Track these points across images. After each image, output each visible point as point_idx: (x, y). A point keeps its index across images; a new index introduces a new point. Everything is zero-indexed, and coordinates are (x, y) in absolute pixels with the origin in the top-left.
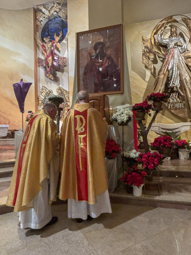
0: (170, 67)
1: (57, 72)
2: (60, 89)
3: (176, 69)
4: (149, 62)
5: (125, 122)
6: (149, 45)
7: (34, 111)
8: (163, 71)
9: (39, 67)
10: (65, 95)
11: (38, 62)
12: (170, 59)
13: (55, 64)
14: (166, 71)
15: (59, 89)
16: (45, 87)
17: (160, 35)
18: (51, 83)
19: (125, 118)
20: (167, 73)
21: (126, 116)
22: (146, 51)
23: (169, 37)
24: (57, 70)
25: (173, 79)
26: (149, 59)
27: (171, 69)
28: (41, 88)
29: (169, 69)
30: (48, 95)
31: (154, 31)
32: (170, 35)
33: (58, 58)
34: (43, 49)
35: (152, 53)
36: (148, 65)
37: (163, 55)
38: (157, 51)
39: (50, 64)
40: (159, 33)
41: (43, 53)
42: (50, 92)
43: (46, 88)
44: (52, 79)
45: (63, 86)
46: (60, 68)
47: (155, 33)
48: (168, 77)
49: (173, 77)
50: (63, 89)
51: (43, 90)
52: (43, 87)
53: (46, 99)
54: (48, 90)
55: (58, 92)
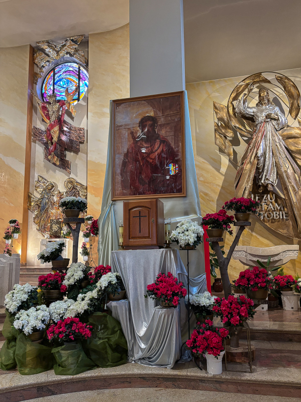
0: (260, 152)
1: (67, 153)
2: (71, 182)
3: (269, 155)
4: (225, 143)
5: (192, 244)
6: (224, 115)
7: (20, 220)
8: (249, 157)
9: (35, 143)
10: (80, 192)
11: (34, 134)
12: (259, 139)
13: (64, 138)
14: (254, 158)
15: (68, 182)
16: (43, 178)
17: (242, 102)
18: (55, 172)
19: (192, 239)
20: (256, 162)
21: (193, 235)
22: (220, 124)
23: (257, 104)
24: (66, 149)
25: (265, 171)
26: (226, 138)
27: (261, 156)
28: (36, 179)
29: (259, 155)
30: (48, 191)
31: (233, 95)
32: (259, 102)
33: (70, 129)
34: (44, 113)
35: (230, 129)
36: (223, 147)
37: (249, 132)
38: (237, 125)
39: (55, 139)
40: (240, 98)
41: (43, 120)
42: (53, 187)
43: (45, 180)
44: (58, 163)
45: (77, 176)
46: (72, 146)
47: (235, 99)
48: (258, 168)
49: (266, 168)
50: (77, 182)
51: (40, 182)
52: (40, 177)
53: (44, 199)
54: (48, 183)
55: (67, 187)
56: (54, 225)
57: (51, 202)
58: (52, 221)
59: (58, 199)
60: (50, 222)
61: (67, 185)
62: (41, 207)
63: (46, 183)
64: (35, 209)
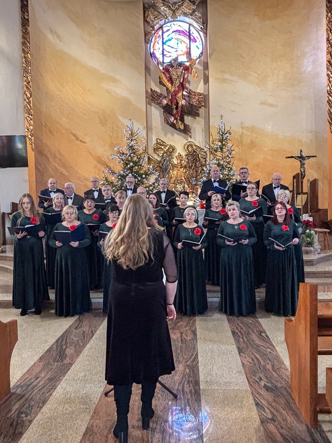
10: (200, 155)
13: (183, 102)
15: (189, 145)
16: (162, 141)
18: (173, 135)
28: (154, 142)
30: (169, 153)
33: (189, 93)
34: (166, 76)
42: (173, 149)
43: (165, 143)
44: (183, 127)
46: (192, 111)
50: (196, 146)
51: (160, 144)
52: (158, 140)
53: (166, 161)
54: (168, 146)
55: (188, 150)
56: (178, 186)
57: (172, 164)
58: (176, 182)
59: (179, 162)
60: (174, 183)
61: (187, 148)
62: (163, 169)
63: (166, 146)
64: (156, 171)
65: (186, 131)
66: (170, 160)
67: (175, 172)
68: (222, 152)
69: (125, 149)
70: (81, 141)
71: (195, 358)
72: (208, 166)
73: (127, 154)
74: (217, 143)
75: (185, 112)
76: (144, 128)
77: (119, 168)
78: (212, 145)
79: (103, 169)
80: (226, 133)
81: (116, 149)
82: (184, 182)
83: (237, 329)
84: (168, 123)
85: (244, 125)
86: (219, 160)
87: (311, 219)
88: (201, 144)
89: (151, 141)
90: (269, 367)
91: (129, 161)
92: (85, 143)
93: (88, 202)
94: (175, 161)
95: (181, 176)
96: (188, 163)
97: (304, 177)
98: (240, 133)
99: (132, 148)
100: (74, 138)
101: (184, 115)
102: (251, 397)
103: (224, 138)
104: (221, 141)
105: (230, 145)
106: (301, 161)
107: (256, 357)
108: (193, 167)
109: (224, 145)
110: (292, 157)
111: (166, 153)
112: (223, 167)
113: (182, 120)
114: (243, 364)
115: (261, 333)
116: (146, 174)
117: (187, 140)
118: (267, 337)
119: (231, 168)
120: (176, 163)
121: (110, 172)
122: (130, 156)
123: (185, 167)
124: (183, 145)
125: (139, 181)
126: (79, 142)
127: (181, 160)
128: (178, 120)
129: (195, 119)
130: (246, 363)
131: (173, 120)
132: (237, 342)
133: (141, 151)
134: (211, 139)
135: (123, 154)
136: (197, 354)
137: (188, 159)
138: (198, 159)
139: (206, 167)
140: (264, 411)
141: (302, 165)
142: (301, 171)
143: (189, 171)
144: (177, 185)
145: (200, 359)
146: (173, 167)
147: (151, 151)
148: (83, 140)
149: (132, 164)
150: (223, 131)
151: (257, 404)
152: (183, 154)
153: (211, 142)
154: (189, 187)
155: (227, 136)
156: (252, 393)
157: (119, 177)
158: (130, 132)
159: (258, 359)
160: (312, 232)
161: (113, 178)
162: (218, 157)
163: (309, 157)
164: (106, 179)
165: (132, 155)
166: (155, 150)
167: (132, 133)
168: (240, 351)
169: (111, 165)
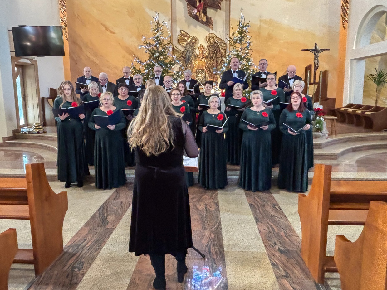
10: (220, 46)
15: (210, 37)
18: (196, 27)
28: (178, 33)
30: (191, 44)
44: (205, 20)
46: (214, 4)
50: (217, 37)
51: (183, 36)
52: (182, 31)
53: (189, 52)
54: (191, 38)
55: (209, 41)
56: (200, 75)
57: (194, 55)
58: (198, 71)
59: (201, 52)
60: (196, 72)
61: (209, 39)
62: (186, 59)
63: (189, 37)
64: (180, 61)
65: (208, 23)
66: (192, 51)
67: (197, 62)
68: (241, 44)
69: (151, 40)
70: (111, 32)
71: (218, 226)
72: (227, 57)
73: (153, 45)
74: (236, 35)
75: (208, 5)
76: (169, 20)
77: (146, 57)
78: (232, 37)
79: (131, 58)
80: (246, 26)
81: (143, 39)
82: (206, 72)
83: (255, 203)
84: (191, 15)
85: (262, 19)
86: (238, 51)
87: (321, 107)
88: (222, 36)
89: (176, 32)
90: (282, 234)
91: (155, 51)
92: (114, 33)
93: (122, 89)
94: (197, 52)
95: (203, 66)
96: (209, 53)
97: (317, 68)
98: (259, 25)
99: (157, 38)
100: (104, 29)
101: (206, 8)
102: (268, 258)
103: (244, 31)
104: (241, 33)
105: (249, 36)
106: (315, 54)
107: (271, 226)
108: (214, 58)
109: (243, 37)
110: (307, 50)
111: (189, 44)
112: (241, 58)
113: (205, 13)
114: (260, 232)
115: (275, 205)
116: (171, 64)
117: (209, 32)
118: (280, 209)
119: (249, 59)
120: (198, 53)
121: (138, 61)
122: (156, 46)
123: (207, 57)
124: (205, 37)
125: (164, 70)
126: (108, 33)
127: (203, 51)
128: (201, 13)
129: (217, 11)
130: (262, 230)
131: (196, 12)
132: (255, 213)
133: (166, 42)
134: (231, 31)
135: (150, 44)
136: (220, 222)
137: (209, 49)
138: (218, 50)
139: (226, 58)
140: (279, 269)
141: (316, 57)
142: (315, 63)
143: (210, 61)
144: (198, 74)
145: (223, 226)
146: (195, 57)
147: (175, 42)
148: (113, 30)
149: (157, 54)
150: (243, 24)
151: (273, 264)
152: (205, 45)
153: (231, 34)
154: (210, 76)
155: (247, 29)
156: (268, 255)
157: (146, 66)
158: (156, 24)
159: (272, 228)
160: (321, 119)
161: (140, 67)
162: (237, 49)
163: (323, 50)
164: (134, 68)
165: (158, 45)
166: (179, 41)
167: (158, 24)
168: (257, 220)
169: (138, 54)
